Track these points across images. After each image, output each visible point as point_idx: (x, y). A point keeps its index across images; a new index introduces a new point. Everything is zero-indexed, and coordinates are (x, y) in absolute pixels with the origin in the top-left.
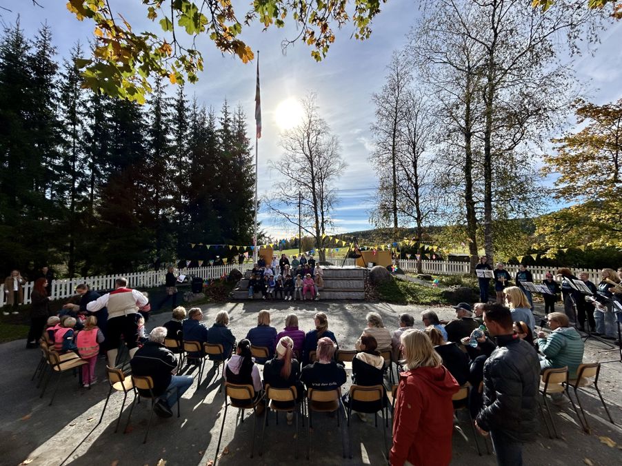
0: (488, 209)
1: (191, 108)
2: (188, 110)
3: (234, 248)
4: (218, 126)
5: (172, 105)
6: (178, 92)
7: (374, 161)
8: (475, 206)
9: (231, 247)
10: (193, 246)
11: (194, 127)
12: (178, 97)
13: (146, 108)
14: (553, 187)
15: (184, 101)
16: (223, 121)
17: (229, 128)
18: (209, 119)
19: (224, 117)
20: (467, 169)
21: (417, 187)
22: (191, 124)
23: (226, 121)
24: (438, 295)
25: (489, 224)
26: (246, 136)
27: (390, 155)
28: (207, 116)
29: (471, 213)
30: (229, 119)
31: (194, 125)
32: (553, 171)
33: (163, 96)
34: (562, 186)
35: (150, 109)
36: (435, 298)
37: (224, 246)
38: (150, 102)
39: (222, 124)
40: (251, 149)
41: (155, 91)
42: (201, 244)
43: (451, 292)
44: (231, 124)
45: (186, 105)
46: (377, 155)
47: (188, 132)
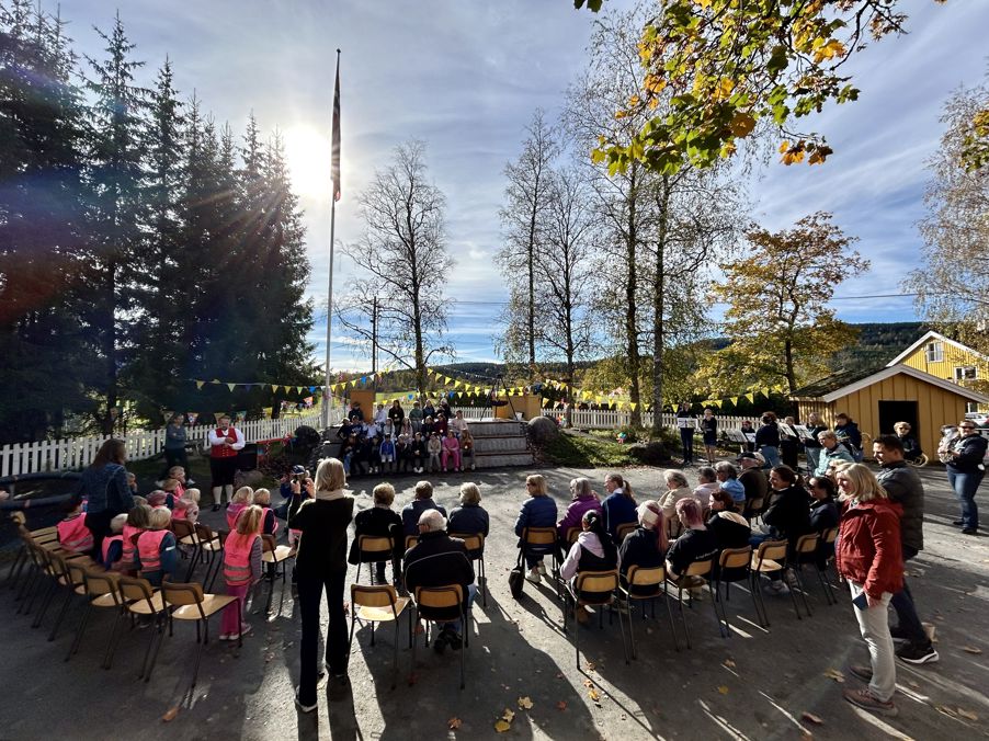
0: (659, 343)
1: (188, 120)
2: (181, 121)
3: (281, 391)
4: (239, 165)
5: (147, 105)
6: (159, 81)
7: (501, 262)
8: (639, 337)
9: (275, 387)
10: (200, 384)
11: (193, 157)
12: (160, 92)
13: (91, 99)
14: (723, 320)
15: (172, 103)
16: (247, 156)
17: (260, 171)
18: (221, 146)
19: (249, 149)
20: (631, 289)
21: (568, 306)
22: (187, 149)
23: (253, 157)
24: (625, 454)
25: (659, 362)
26: (291, 191)
27: (525, 257)
28: (218, 139)
29: (633, 348)
30: (259, 155)
31: (192, 152)
32: (720, 300)
33: (128, 81)
34: (733, 320)
35: (100, 103)
36: (624, 458)
37: (263, 385)
38: (97, 88)
39: (247, 161)
40: (299, 215)
41: (110, 69)
42: (216, 382)
43: (643, 449)
44: (263, 164)
45: (179, 111)
46: (506, 254)
47: (181, 164)
